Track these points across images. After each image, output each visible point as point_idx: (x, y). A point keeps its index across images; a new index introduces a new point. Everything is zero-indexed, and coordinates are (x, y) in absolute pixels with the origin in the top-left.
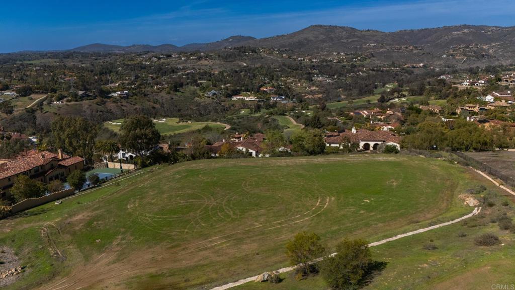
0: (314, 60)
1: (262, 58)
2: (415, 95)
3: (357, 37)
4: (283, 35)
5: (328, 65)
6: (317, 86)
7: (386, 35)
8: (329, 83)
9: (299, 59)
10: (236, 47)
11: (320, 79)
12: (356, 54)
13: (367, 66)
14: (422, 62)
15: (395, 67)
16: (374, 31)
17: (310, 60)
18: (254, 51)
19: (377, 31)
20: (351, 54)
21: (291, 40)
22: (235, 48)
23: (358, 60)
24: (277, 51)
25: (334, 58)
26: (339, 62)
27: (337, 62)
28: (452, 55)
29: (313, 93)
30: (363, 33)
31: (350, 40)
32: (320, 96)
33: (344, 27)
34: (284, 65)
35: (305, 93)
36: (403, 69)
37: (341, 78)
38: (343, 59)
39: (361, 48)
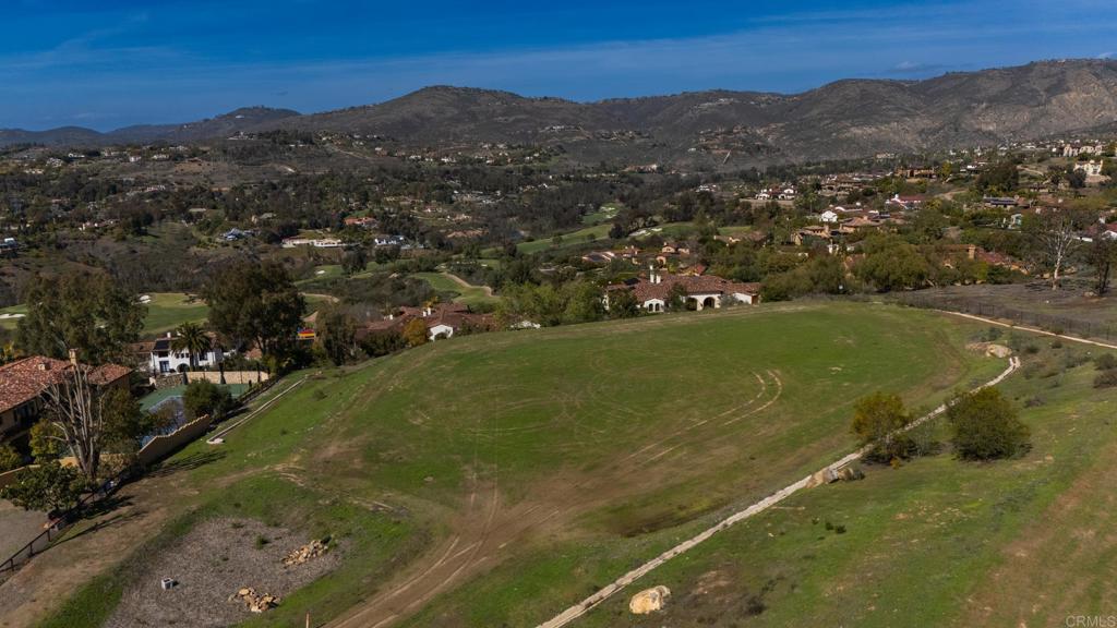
0: (446, 160)
1: (330, 156)
2: (676, 221)
3: (526, 112)
4: (364, 107)
5: (477, 171)
6: (467, 213)
7: (582, 109)
8: (488, 205)
9: (413, 157)
10: (263, 131)
11: (468, 198)
12: (528, 147)
13: (556, 170)
14: (653, 163)
15: (606, 173)
16: (556, 100)
17: (436, 159)
18: (307, 140)
19: (563, 101)
20: (519, 146)
21: (385, 116)
22: (260, 135)
23: (535, 158)
24: (360, 140)
25: (485, 154)
26: (497, 163)
27: (492, 164)
28: (706, 148)
29: (461, 226)
30: (536, 104)
31: (511, 119)
32: (478, 232)
33: (495, 91)
34: (382, 169)
35: (447, 227)
36: (624, 175)
37: (510, 196)
38: (505, 158)
39: (535, 134)
